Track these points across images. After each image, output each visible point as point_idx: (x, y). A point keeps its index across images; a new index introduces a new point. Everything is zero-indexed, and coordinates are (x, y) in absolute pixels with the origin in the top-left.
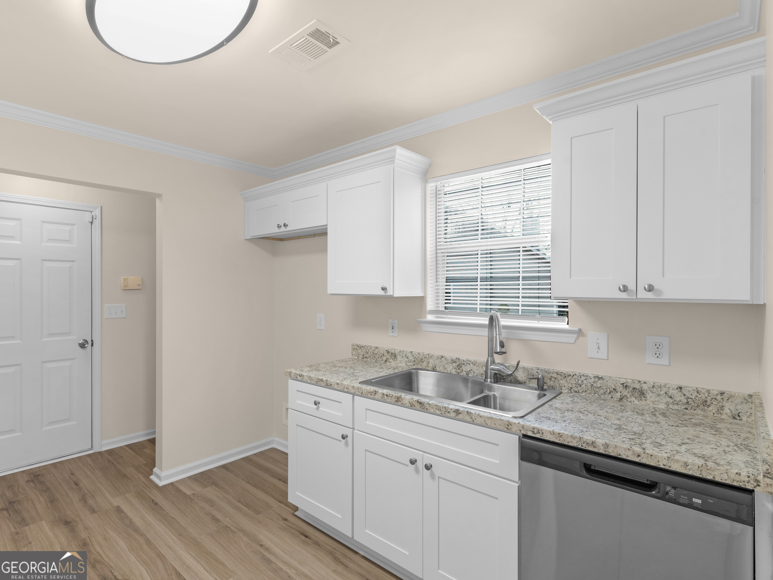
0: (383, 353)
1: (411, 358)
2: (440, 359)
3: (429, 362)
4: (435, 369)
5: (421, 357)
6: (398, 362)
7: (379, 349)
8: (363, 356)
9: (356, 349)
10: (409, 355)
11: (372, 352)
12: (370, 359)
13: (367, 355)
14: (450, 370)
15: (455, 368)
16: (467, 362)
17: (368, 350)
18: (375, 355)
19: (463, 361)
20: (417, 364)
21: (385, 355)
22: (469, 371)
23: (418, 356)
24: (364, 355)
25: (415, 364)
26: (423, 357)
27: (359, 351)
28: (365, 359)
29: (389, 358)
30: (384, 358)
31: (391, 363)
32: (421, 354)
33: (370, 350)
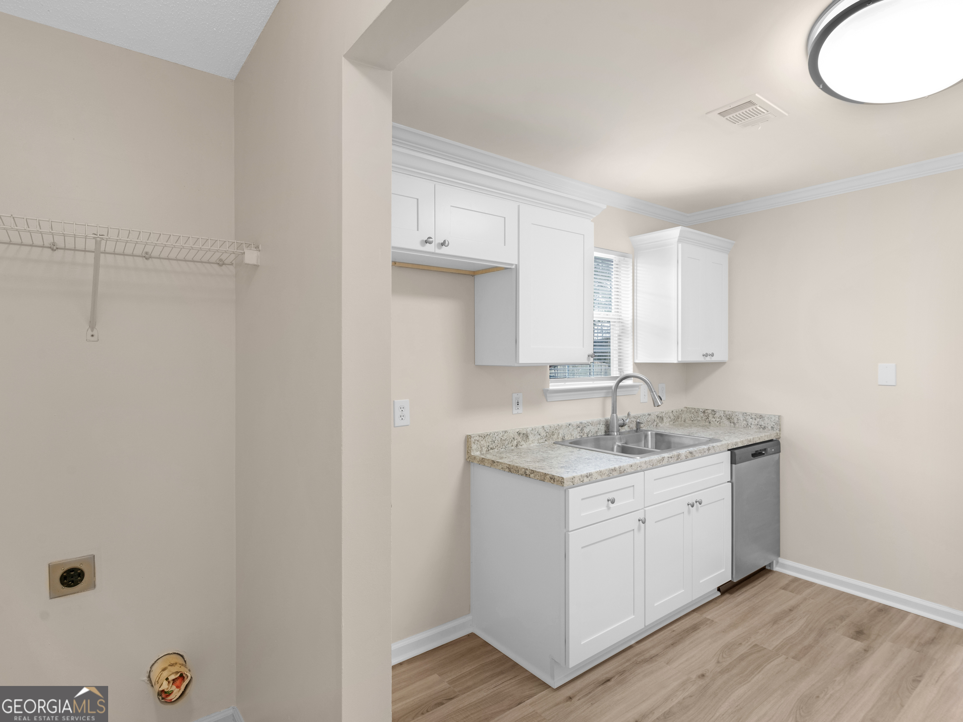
0: (513, 437)
1: (543, 434)
2: (568, 428)
3: (559, 433)
4: (564, 438)
5: (552, 430)
6: (530, 442)
7: (508, 433)
8: (488, 448)
9: (478, 441)
10: (541, 431)
11: (499, 439)
12: (498, 449)
13: (493, 445)
14: (575, 435)
15: (579, 433)
16: (587, 424)
17: (494, 438)
18: (504, 442)
19: (584, 424)
20: (549, 438)
21: (516, 438)
22: (589, 432)
23: (550, 430)
24: (488, 446)
25: (547, 440)
26: (554, 429)
27: (482, 443)
28: (491, 451)
29: (521, 440)
30: (515, 443)
31: (523, 446)
32: (552, 427)
33: (497, 437)
